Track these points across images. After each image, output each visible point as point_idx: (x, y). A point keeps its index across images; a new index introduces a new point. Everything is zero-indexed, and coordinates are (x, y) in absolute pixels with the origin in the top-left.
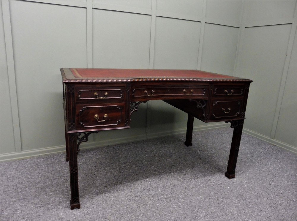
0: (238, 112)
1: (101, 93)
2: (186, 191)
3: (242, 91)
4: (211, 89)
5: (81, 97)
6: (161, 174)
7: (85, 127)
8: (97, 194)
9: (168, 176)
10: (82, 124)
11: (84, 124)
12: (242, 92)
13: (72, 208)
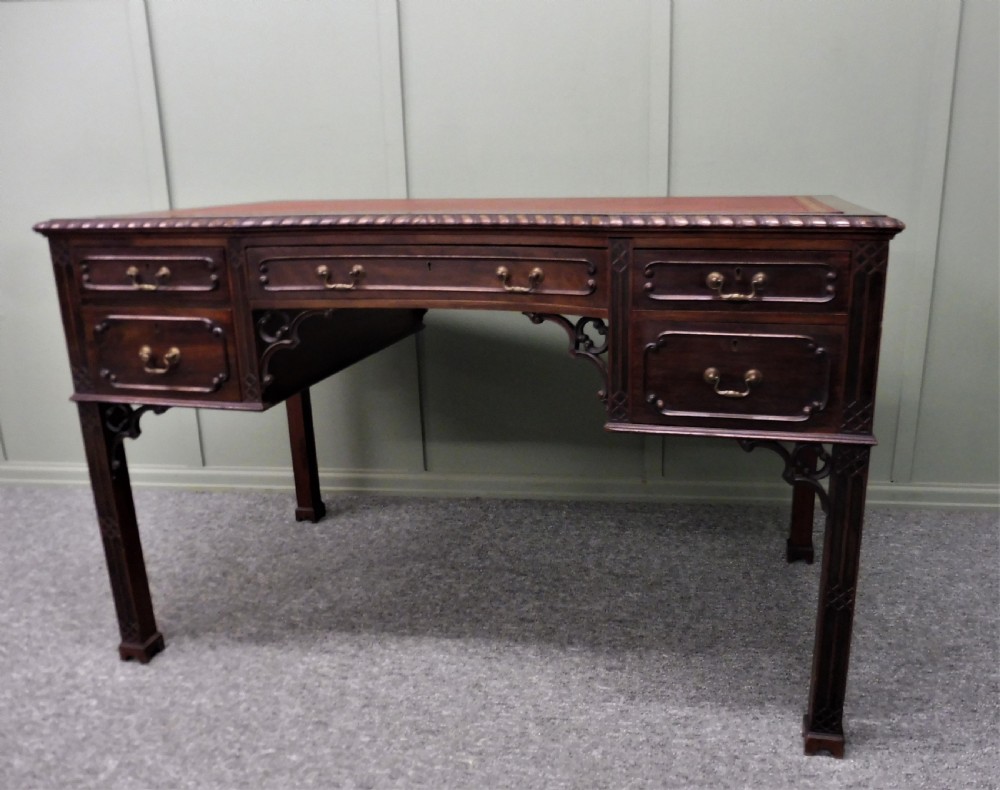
0: (819, 400)
1: (147, 271)
2: (533, 731)
3: (831, 281)
4: (620, 264)
5: (89, 281)
6: (525, 639)
7: (118, 385)
8: (240, 640)
9: (542, 653)
10: (108, 376)
11: (113, 377)
12: (830, 288)
13: (127, 655)
